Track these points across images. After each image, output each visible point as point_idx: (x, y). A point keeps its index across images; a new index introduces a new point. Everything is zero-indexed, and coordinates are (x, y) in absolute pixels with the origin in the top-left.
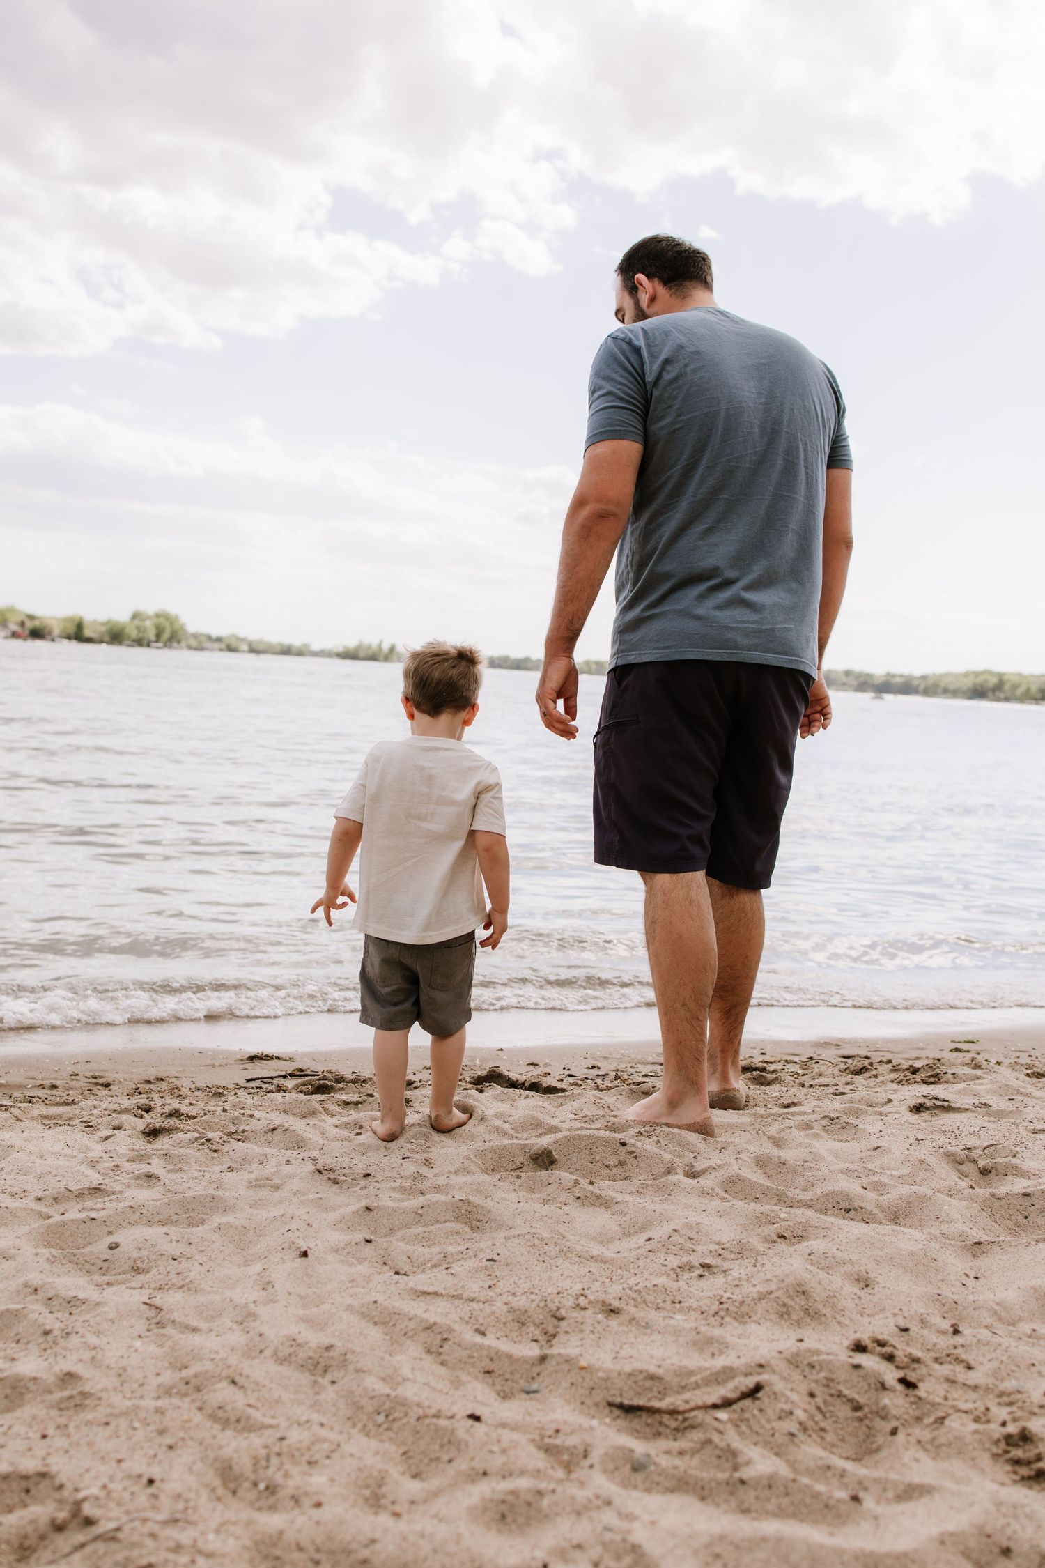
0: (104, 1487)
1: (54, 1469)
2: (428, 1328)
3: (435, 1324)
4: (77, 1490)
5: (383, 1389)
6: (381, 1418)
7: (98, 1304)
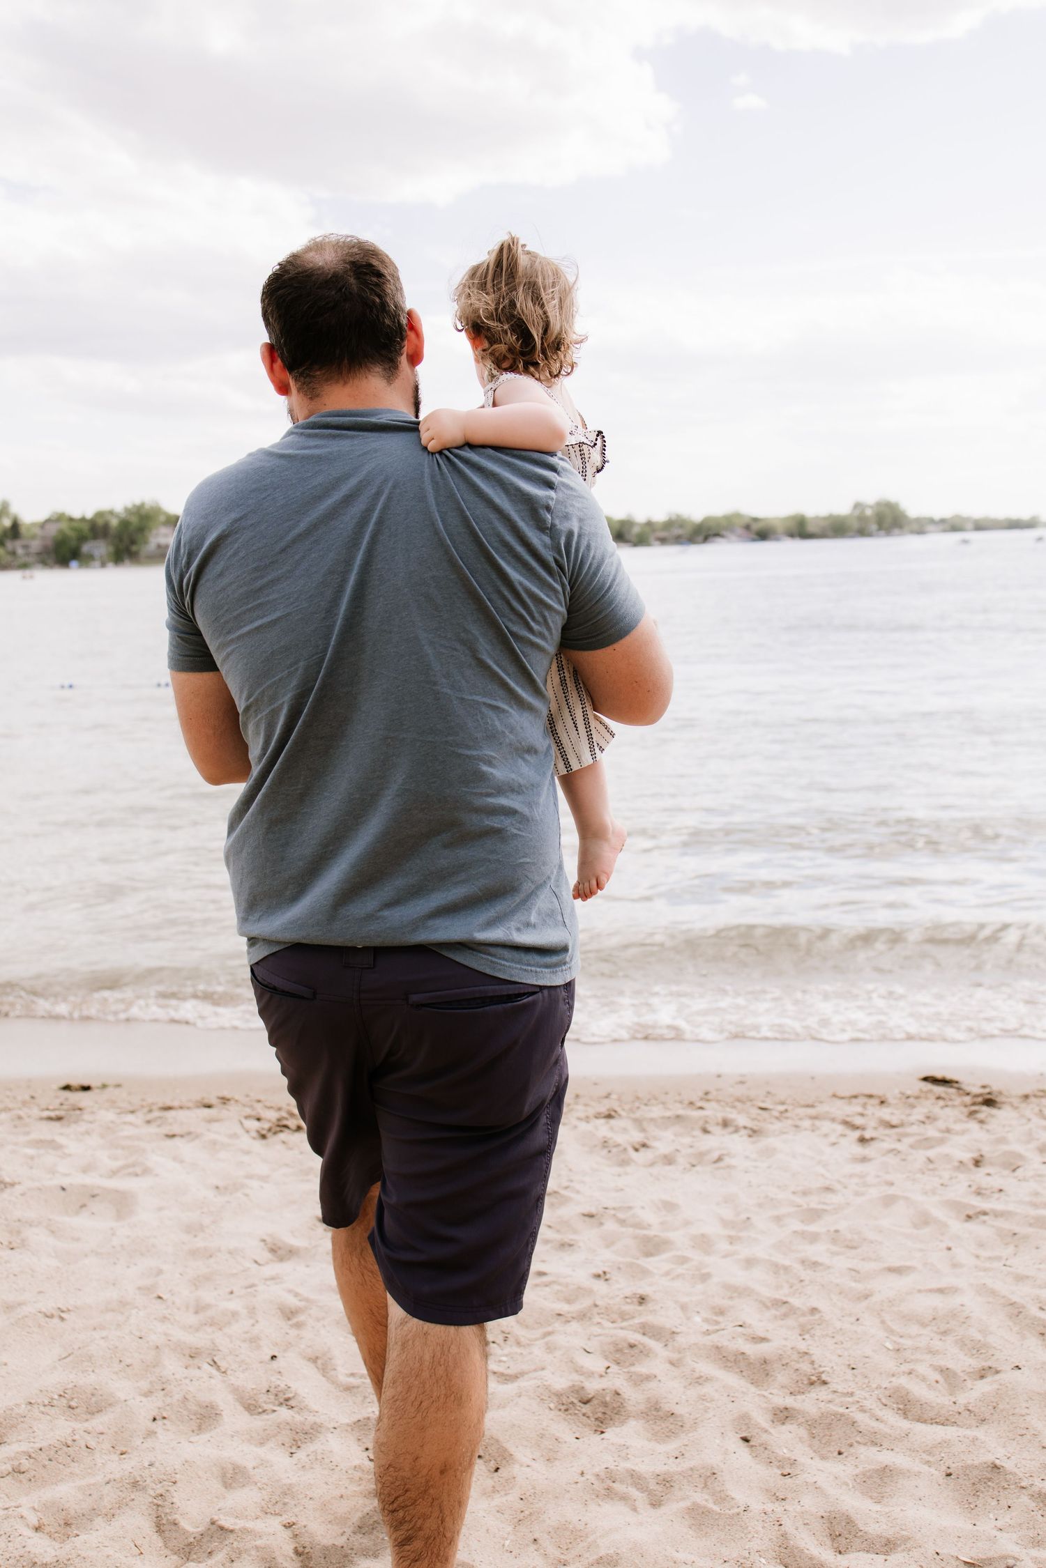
0: (832, 1367)
1: (811, 1352)
2: (1011, 1304)
3: (1015, 1303)
4: (820, 1366)
5: (978, 1336)
6: (975, 1352)
7: (829, 1267)
